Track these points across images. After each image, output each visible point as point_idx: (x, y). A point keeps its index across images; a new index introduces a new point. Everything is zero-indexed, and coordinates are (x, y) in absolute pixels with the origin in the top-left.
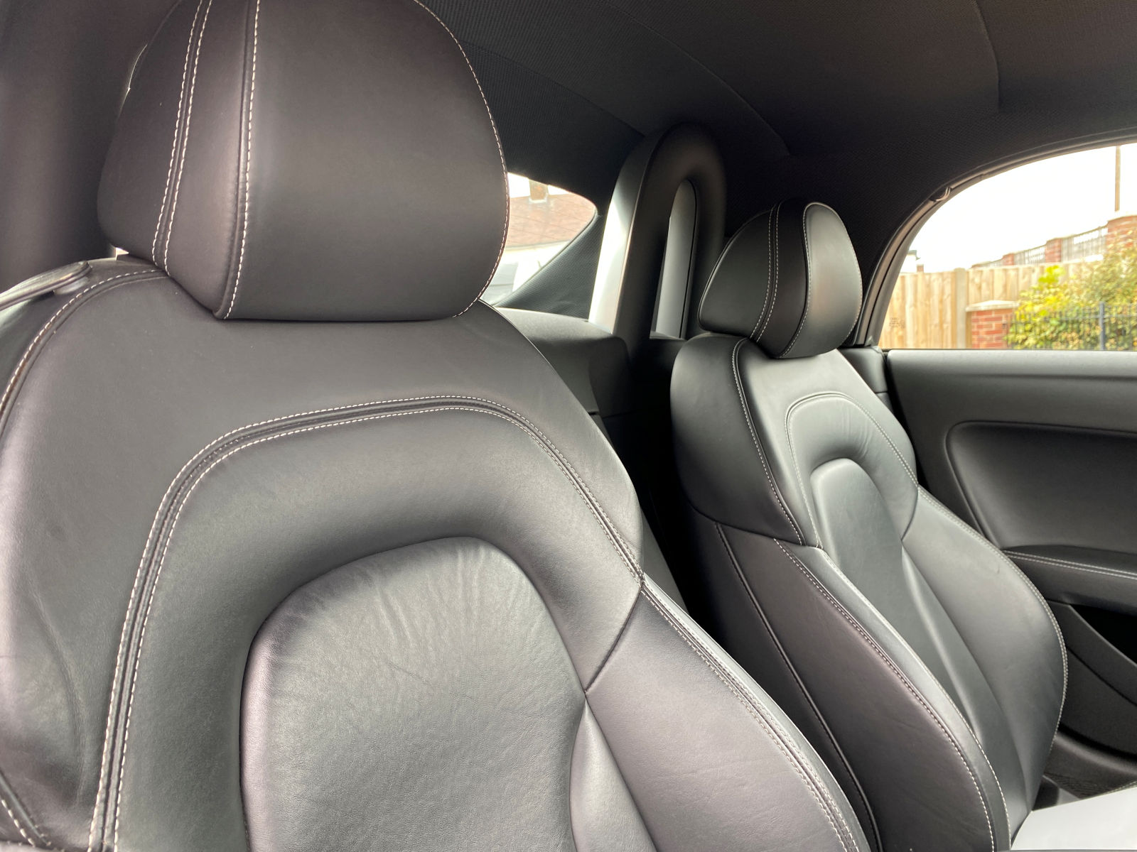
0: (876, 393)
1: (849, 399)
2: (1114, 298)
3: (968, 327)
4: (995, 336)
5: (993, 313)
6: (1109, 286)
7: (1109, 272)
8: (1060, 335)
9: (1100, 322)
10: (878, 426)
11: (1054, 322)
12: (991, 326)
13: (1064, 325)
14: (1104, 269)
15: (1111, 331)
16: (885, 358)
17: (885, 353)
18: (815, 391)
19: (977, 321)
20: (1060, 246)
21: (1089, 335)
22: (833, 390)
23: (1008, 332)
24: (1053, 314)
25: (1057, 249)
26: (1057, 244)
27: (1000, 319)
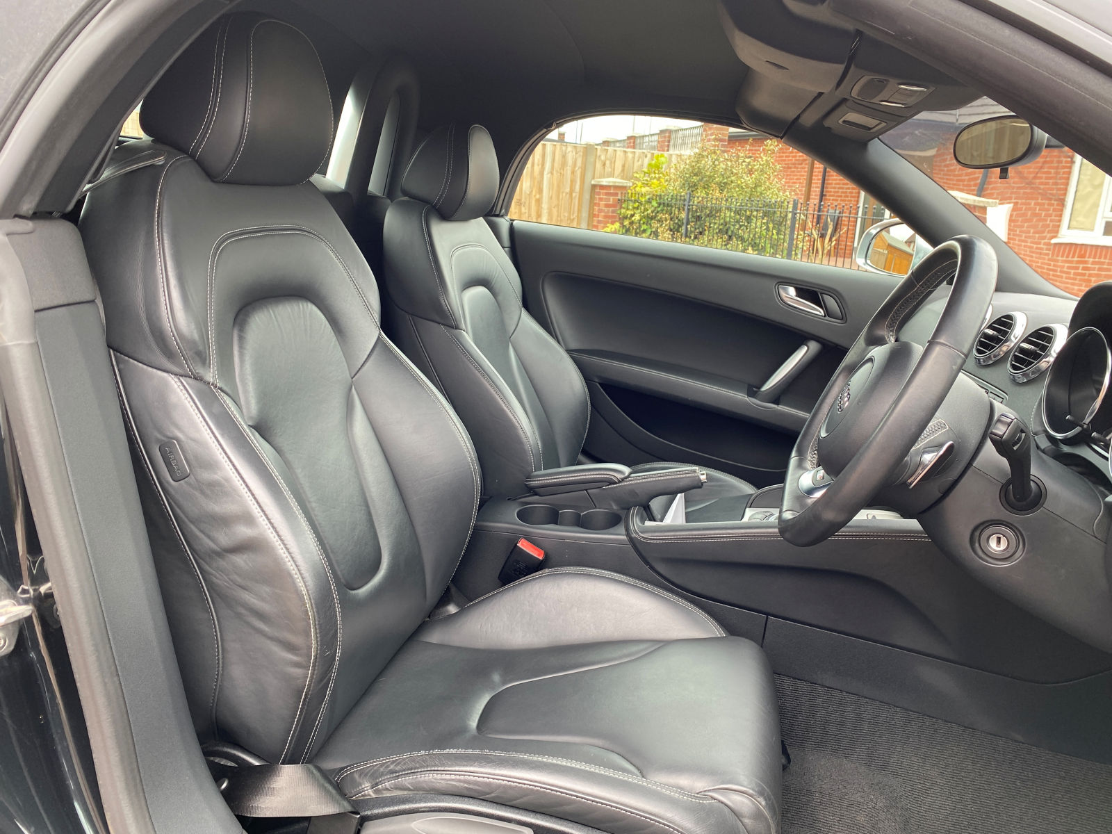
1: (486, 249)
2: (697, 189)
3: (592, 198)
4: (611, 209)
5: (612, 188)
6: (695, 179)
7: (696, 167)
8: (657, 214)
9: (686, 208)
10: (502, 268)
11: (654, 204)
12: (609, 200)
13: (662, 206)
14: (694, 164)
15: (693, 216)
17: (512, 222)
18: (467, 243)
19: (599, 194)
20: (669, 137)
21: (677, 218)
22: (478, 243)
23: (621, 208)
24: (654, 197)
25: (666, 140)
26: (667, 135)
27: (616, 194)
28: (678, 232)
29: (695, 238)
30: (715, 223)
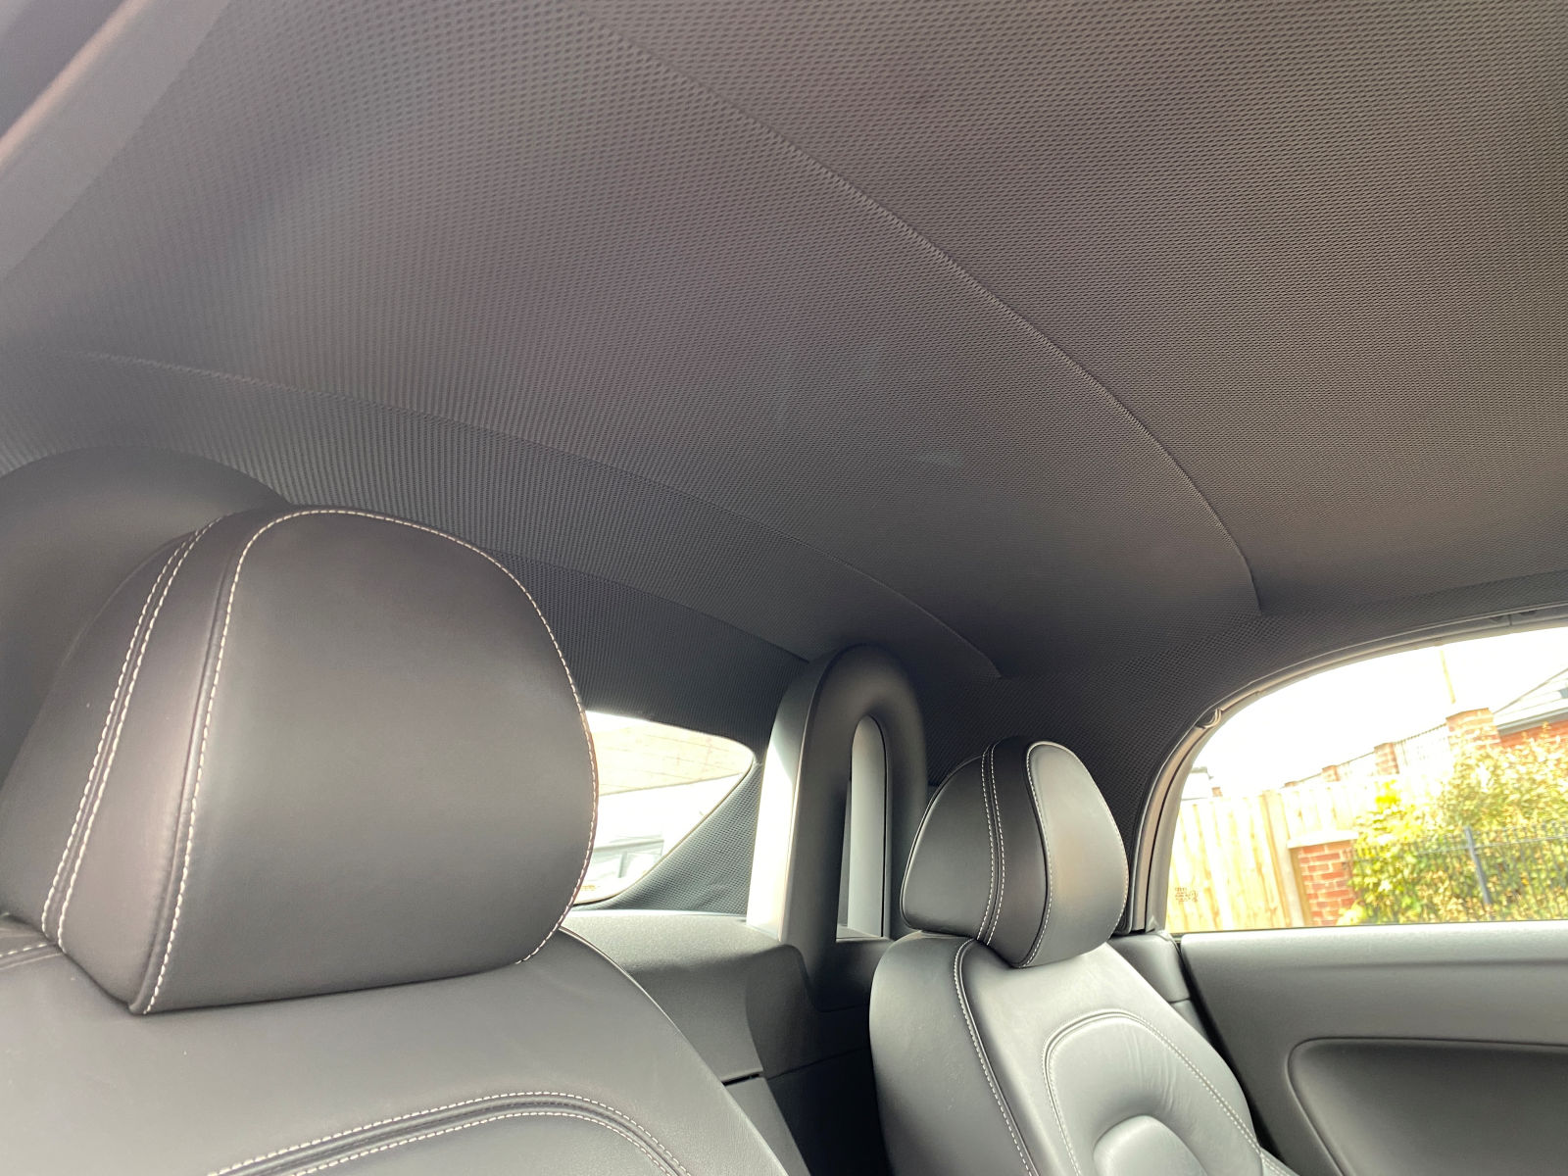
0: (1171, 1003)
1: (1133, 1018)
2: (1479, 820)
3: (1296, 871)
4: (1335, 881)
5: (1326, 848)
6: (1469, 805)
7: (1464, 786)
8: (1422, 875)
9: (1472, 854)
10: (1183, 1058)
11: (1410, 859)
12: (1327, 867)
13: (1425, 860)
14: (1459, 782)
15: (1490, 867)
16: (1179, 945)
17: (1178, 939)
18: (1082, 1013)
19: (1306, 860)
20: (1393, 753)
21: (1461, 873)
22: (1109, 1008)
23: (1351, 876)
24: (1406, 848)
25: (1390, 757)
26: (1387, 750)
27: (1337, 856)
28: (1472, 897)
29: (1510, 900)
30: (1539, 871)
